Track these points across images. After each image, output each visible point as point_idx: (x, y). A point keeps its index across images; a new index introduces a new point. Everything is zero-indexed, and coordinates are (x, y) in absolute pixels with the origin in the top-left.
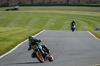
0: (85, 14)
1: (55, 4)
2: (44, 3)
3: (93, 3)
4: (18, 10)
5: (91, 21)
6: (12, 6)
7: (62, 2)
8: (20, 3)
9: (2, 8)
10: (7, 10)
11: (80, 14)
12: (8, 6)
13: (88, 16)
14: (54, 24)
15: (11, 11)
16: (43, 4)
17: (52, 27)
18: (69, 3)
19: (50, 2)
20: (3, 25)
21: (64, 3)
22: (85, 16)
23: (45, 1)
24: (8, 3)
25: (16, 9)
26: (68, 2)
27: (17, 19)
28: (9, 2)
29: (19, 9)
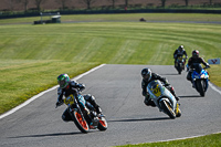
0: (199, 30)
1: (137, 8)
2: (113, 6)
3: (215, 5)
4: (59, 22)
5: (211, 43)
6: (46, 14)
7: (151, 5)
8: (64, 8)
9: (26, 19)
10: (36, 23)
11: (189, 30)
12: (39, 15)
13: (206, 34)
14: (133, 51)
15: (44, 25)
16: (111, 9)
17: (131, 58)
18: (166, 7)
19: (126, 5)
20: (27, 54)
21: (155, 7)
22: (200, 33)
23: (117, 4)
24: (38, 8)
25: (54, 21)
26: (163, 5)
27: (58, 42)
28: (41, 6)
29: (61, 20)
